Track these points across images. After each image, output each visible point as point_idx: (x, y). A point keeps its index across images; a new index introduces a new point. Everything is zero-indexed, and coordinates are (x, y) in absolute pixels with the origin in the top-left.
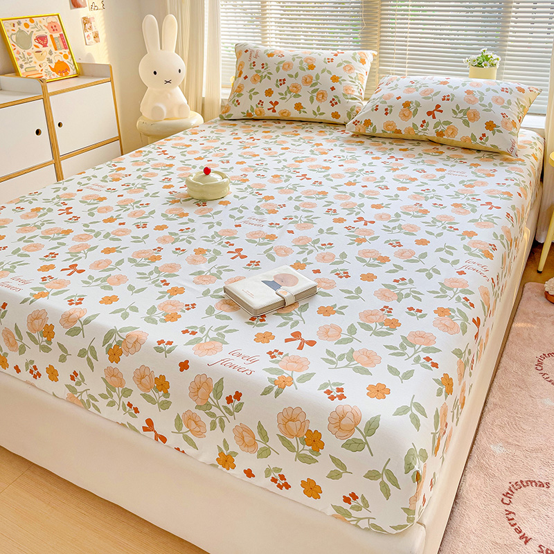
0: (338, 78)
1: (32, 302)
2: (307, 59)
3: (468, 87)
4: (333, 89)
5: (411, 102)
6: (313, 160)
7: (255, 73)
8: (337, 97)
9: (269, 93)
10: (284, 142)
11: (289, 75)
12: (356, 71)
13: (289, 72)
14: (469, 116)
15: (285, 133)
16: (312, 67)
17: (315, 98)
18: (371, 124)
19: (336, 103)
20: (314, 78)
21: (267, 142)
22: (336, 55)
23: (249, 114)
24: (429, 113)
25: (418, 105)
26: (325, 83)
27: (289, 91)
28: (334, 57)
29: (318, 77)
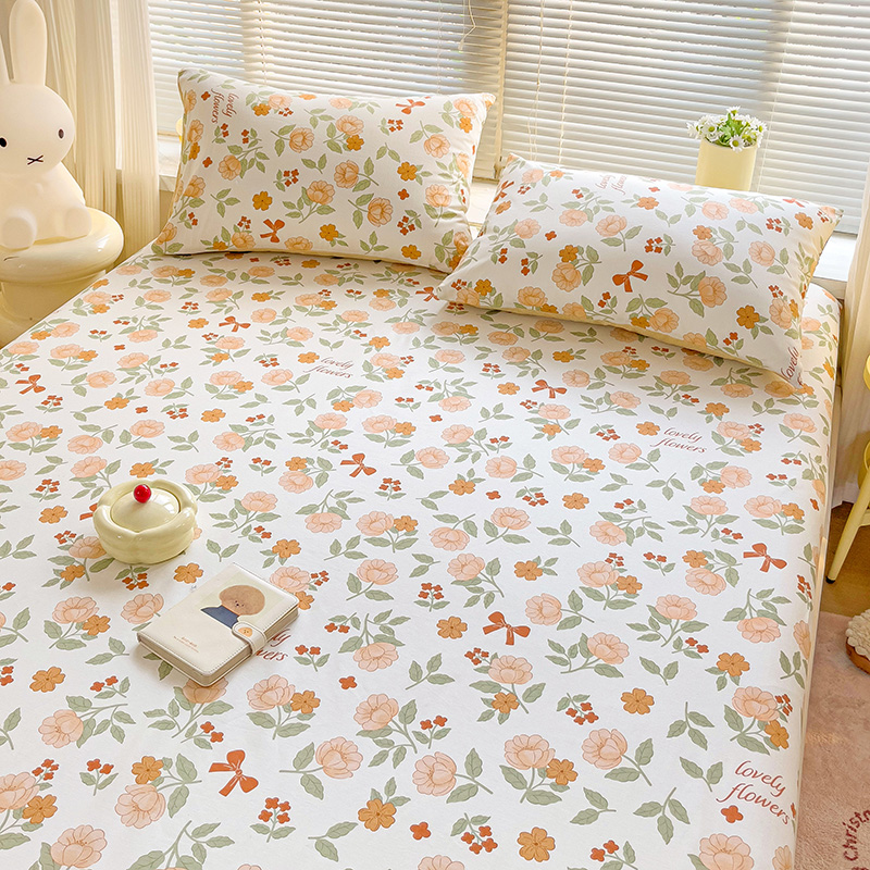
0: (415, 168)
2: (343, 123)
3: (700, 220)
4: (403, 195)
5: (578, 250)
6: (373, 398)
7: (229, 153)
8: (414, 214)
9: (262, 201)
10: (304, 333)
11: (305, 161)
12: (452, 150)
13: (306, 155)
14: (703, 292)
15: (305, 299)
16: (355, 143)
17: (365, 215)
18: (492, 290)
19: (412, 228)
20: (362, 171)
21: (265, 337)
22: (407, 111)
23: (219, 244)
24: (618, 279)
25: (594, 257)
26: (387, 180)
27: (307, 198)
28: (403, 117)
29: (369, 167)
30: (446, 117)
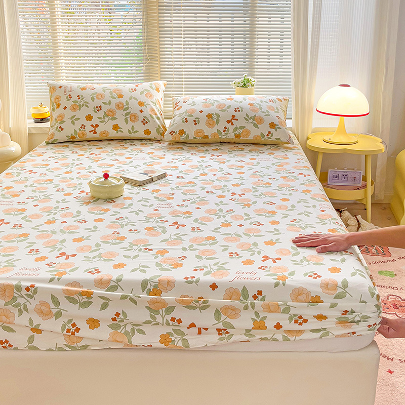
0: (143, 103)
1: (59, 279)
2: (115, 90)
3: (249, 101)
4: (141, 111)
5: (213, 114)
6: (159, 163)
7: (73, 103)
8: (146, 118)
9: (89, 118)
10: (122, 154)
11: (103, 103)
12: (155, 97)
13: (103, 101)
14: (257, 121)
16: (121, 96)
17: (129, 119)
18: (185, 133)
19: (147, 122)
20: (125, 104)
21: (109, 155)
22: (137, 86)
23: (73, 137)
24: (228, 122)
25: (218, 116)
26: (134, 108)
27: (106, 115)
28: (136, 87)
29: (127, 103)
30: (151, 87)
